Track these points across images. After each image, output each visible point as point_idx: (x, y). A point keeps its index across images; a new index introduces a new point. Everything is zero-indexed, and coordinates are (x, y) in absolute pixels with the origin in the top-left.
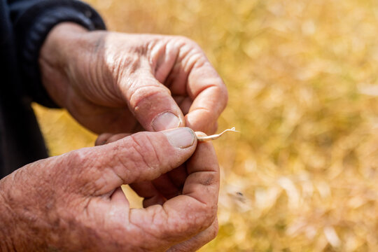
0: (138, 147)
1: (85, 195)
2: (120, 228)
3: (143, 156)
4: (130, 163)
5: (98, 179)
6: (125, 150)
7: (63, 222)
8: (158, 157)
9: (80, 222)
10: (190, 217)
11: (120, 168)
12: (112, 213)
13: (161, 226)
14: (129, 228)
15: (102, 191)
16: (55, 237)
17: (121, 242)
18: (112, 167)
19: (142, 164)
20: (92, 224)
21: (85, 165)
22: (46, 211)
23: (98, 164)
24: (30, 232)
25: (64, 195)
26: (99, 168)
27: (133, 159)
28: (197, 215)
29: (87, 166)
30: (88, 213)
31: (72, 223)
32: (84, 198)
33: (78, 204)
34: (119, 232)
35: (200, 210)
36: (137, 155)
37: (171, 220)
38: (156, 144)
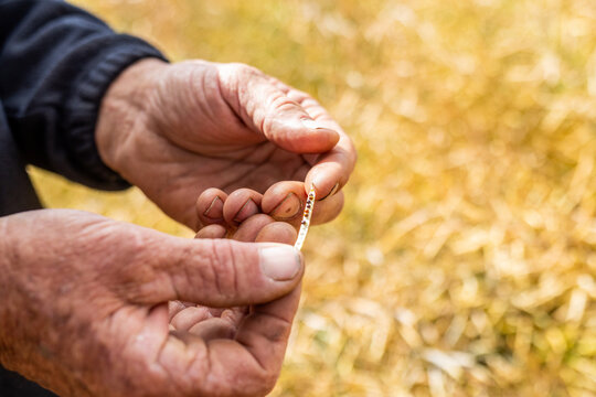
0: (216, 262)
1: (120, 297)
2: (143, 364)
3: (217, 276)
4: (197, 279)
5: (147, 282)
6: (198, 258)
7: (73, 322)
8: (236, 283)
9: (95, 332)
10: (240, 382)
11: (181, 280)
12: (140, 338)
13: (195, 381)
14: (154, 368)
15: (147, 300)
16: (54, 336)
17: (136, 382)
18: (172, 274)
19: (212, 287)
20: (110, 343)
21: (139, 256)
22: (58, 293)
23: (156, 262)
24: (24, 313)
25: (93, 284)
26: (155, 268)
27: (203, 277)
28: (250, 382)
29: (140, 259)
30: (110, 325)
31: (84, 328)
32: (116, 300)
33: (104, 306)
34: (138, 368)
35: (257, 377)
36: (210, 272)
37: (212, 378)
38: (240, 265)
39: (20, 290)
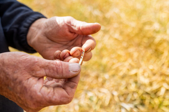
0: (57, 66)
1: (31, 74)
2: (36, 92)
3: (57, 70)
4: (52, 71)
5: (38, 71)
6: (52, 65)
7: (18, 80)
8: (62, 72)
9: (23, 83)
10: (62, 98)
11: (47, 71)
13: (50, 98)
14: (39, 94)
15: (38, 76)
16: (12, 84)
17: (33, 97)
18: (45, 69)
19: (56, 73)
20: (27, 86)
21: (36, 64)
22: (14, 73)
23: (41, 66)
24: (5, 78)
26: (40, 67)
27: (53, 70)
28: (65, 99)
29: (36, 65)
30: (28, 81)
31: (21, 82)
32: (29, 75)
33: (26, 77)
34: (34, 93)
35: (67, 97)
36: (55, 69)
37: (54, 97)
38: (63, 67)
39: (4, 72)
